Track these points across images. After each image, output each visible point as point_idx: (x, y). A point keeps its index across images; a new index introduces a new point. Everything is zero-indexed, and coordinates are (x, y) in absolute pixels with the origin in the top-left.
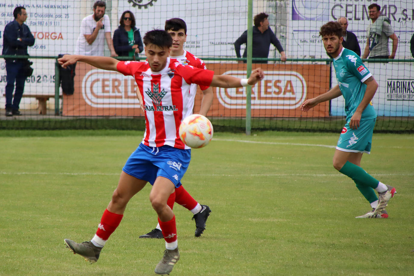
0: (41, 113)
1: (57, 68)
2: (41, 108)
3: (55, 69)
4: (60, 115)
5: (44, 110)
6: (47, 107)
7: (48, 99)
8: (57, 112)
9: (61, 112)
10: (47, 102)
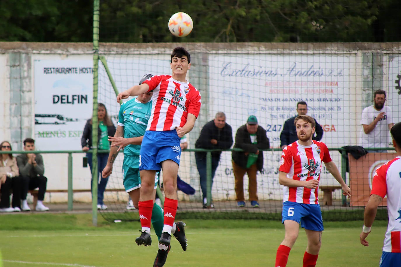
0: (326, 204)
1: (343, 159)
2: (326, 200)
3: (342, 161)
4: (348, 205)
5: (329, 202)
6: (333, 197)
7: (333, 190)
8: (345, 203)
9: (349, 203)
10: (333, 193)
